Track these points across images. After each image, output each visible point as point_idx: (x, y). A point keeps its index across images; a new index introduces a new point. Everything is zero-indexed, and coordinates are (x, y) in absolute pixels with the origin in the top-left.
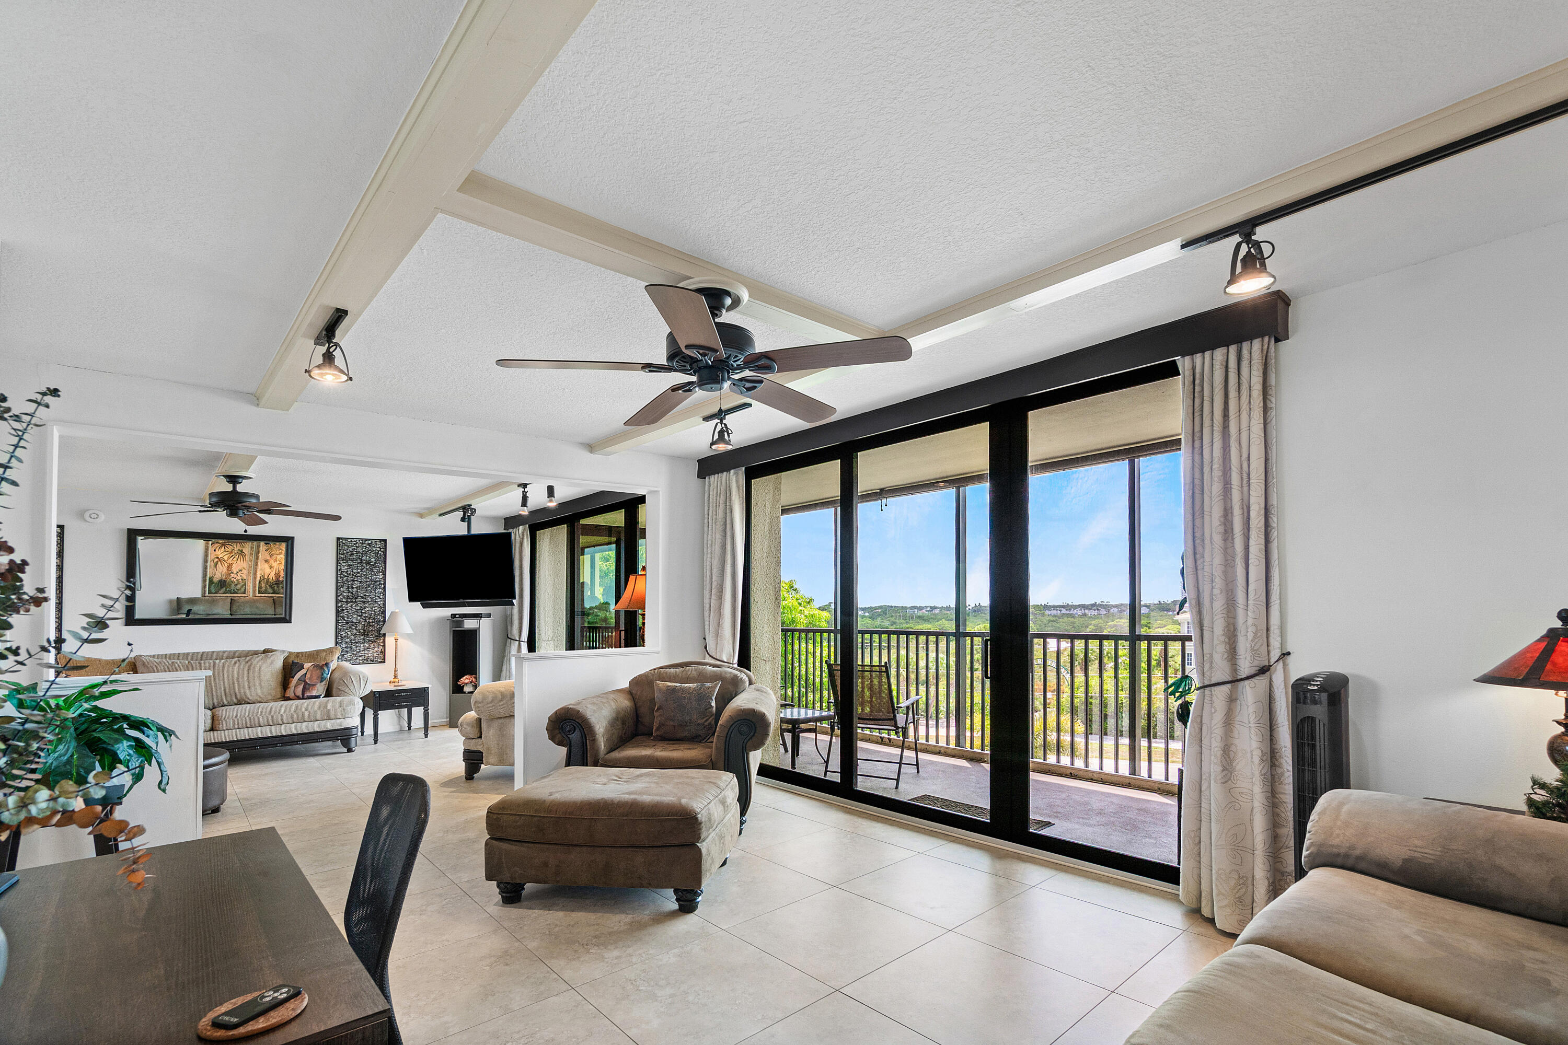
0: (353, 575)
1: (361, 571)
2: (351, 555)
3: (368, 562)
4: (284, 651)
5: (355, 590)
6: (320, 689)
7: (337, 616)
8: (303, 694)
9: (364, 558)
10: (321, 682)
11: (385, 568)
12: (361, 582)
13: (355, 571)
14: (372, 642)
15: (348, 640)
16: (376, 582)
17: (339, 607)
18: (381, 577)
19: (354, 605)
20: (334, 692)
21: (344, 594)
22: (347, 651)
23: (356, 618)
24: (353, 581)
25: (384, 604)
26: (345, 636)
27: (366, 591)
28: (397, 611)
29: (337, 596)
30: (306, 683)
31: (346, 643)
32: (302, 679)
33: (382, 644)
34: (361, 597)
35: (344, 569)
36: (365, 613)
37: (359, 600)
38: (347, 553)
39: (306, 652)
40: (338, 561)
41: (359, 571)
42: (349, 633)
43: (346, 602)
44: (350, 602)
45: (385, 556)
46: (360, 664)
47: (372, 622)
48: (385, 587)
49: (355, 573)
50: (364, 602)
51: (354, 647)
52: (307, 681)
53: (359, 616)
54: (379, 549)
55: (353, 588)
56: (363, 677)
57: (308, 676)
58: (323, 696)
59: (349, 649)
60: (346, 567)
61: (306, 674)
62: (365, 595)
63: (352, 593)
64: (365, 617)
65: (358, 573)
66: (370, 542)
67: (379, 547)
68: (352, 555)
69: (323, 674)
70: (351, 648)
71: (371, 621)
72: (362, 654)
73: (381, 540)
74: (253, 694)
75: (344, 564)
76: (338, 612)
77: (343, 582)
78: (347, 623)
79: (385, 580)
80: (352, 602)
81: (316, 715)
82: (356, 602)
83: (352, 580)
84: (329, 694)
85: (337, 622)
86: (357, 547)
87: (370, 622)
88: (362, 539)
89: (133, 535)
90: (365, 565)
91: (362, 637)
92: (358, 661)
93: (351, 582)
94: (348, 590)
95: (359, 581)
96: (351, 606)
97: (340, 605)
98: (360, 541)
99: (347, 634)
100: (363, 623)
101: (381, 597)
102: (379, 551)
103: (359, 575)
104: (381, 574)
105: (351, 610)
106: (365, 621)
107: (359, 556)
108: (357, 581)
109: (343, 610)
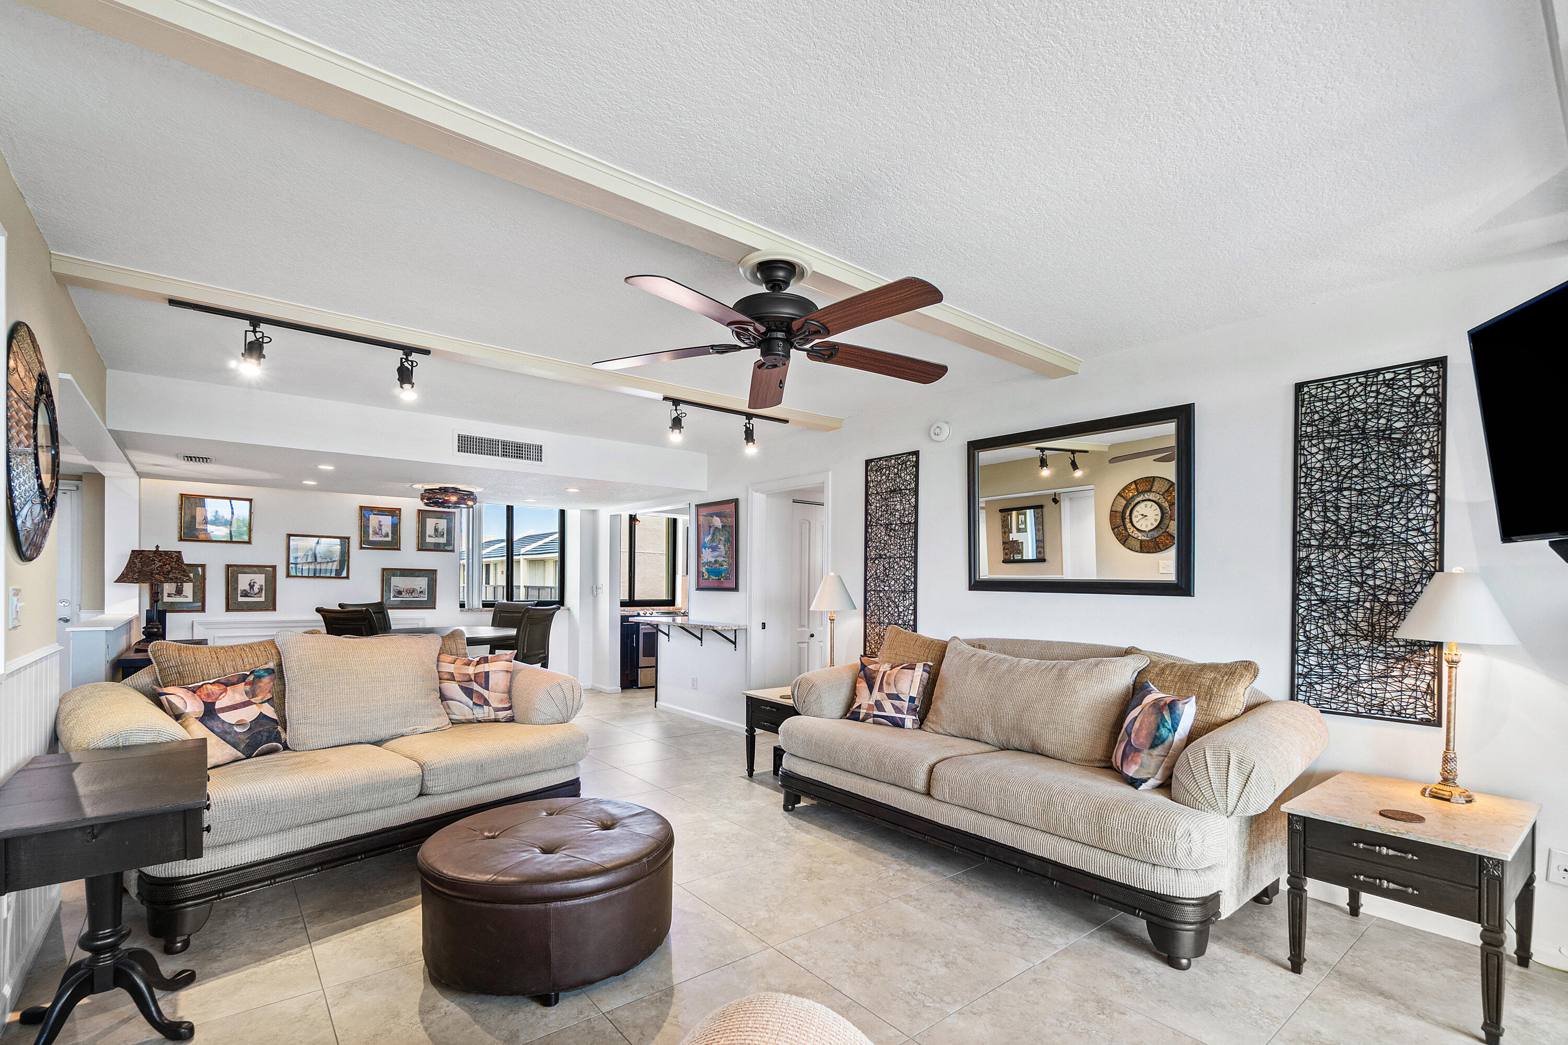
0: (1338, 474)
1: (1364, 461)
2: (1332, 424)
3: (1384, 434)
4: (1152, 654)
5: (1344, 514)
7: (1297, 582)
8: (1122, 765)
9: (1372, 424)
10: (1153, 746)
11: (1443, 442)
12: (1361, 492)
13: (1343, 463)
14: (1398, 660)
15: (1324, 647)
16: (1408, 487)
17: (1302, 559)
18: (1426, 471)
19: (1341, 556)
20: (1173, 782)
21: (1314, 527)
22: (1321, 677)
23: (1345, 590)
24: (1340, 489)
26: (1317, 637)
27: (1378, 514)
29: (1296, 533)
31: (1320, 653)
32: (1129, 730)
33: (1429, 669)
34: (1364, 531)
35: (1315, 462)
36: (1374, 577)
37: (1354, 540)
38: (1322, 418)
40: (1297, 442)
41: (1356, 461)
42: (1326, 628)
43: (1319, 547)
44: (1328, 547)
45: (1441, 405)
46: (1357, 715)
47: (1398, 603)
48: (1440, 500)
49: (1342, 468)
51: (1341, 668)
52: (1133, 736)
53: (1357, 584)
54: (1419, 391)
55: (1338, 508)
56: (1240, 762)
58: (1152, 782)
59: (1327, 671)
60: (1321, 456)
62: (1375, 527)
63: (1335, 522)
64: (1375, 587)
65: (1355, 466)
66: (1389, 376)
68: (1336, 421)
69: (1158, 728)
70: (1332, 668)
71: (1392, 599)
72: (1365, 688)
73: (1425, 364)
75: (1316, 449)
76: (1297, 574)
77: (1310, 494)
78: (1324, 601)
79: (1442, 478)
80: (1336, 546)
82: (1347, 547)
83: (1335, 489)
84: (1162, 783)
85: (1295, 597)
86: (1352, 398)
87: (1388, 604)
88: (1366, 374)
89: (972, 447)
90: (1373, 443)
91: (1364, 643)
92: (1352, 707)
93: (1334, 494)
94: (1325, 516)
95: (1355, 490)
96: (1335, 556)
97: (1303, 554)
98: (1362, 380)
99: (1324, 632)
100: (1367, 605)
101: (1428, 530)
102: (1419, 397)
103: (1355, 472)
104: (1426, 461)
105: (1333, 567)
106: (1376, 598)
107: (1358, 420)
108: (1349, 489)
109: (1311, 568)
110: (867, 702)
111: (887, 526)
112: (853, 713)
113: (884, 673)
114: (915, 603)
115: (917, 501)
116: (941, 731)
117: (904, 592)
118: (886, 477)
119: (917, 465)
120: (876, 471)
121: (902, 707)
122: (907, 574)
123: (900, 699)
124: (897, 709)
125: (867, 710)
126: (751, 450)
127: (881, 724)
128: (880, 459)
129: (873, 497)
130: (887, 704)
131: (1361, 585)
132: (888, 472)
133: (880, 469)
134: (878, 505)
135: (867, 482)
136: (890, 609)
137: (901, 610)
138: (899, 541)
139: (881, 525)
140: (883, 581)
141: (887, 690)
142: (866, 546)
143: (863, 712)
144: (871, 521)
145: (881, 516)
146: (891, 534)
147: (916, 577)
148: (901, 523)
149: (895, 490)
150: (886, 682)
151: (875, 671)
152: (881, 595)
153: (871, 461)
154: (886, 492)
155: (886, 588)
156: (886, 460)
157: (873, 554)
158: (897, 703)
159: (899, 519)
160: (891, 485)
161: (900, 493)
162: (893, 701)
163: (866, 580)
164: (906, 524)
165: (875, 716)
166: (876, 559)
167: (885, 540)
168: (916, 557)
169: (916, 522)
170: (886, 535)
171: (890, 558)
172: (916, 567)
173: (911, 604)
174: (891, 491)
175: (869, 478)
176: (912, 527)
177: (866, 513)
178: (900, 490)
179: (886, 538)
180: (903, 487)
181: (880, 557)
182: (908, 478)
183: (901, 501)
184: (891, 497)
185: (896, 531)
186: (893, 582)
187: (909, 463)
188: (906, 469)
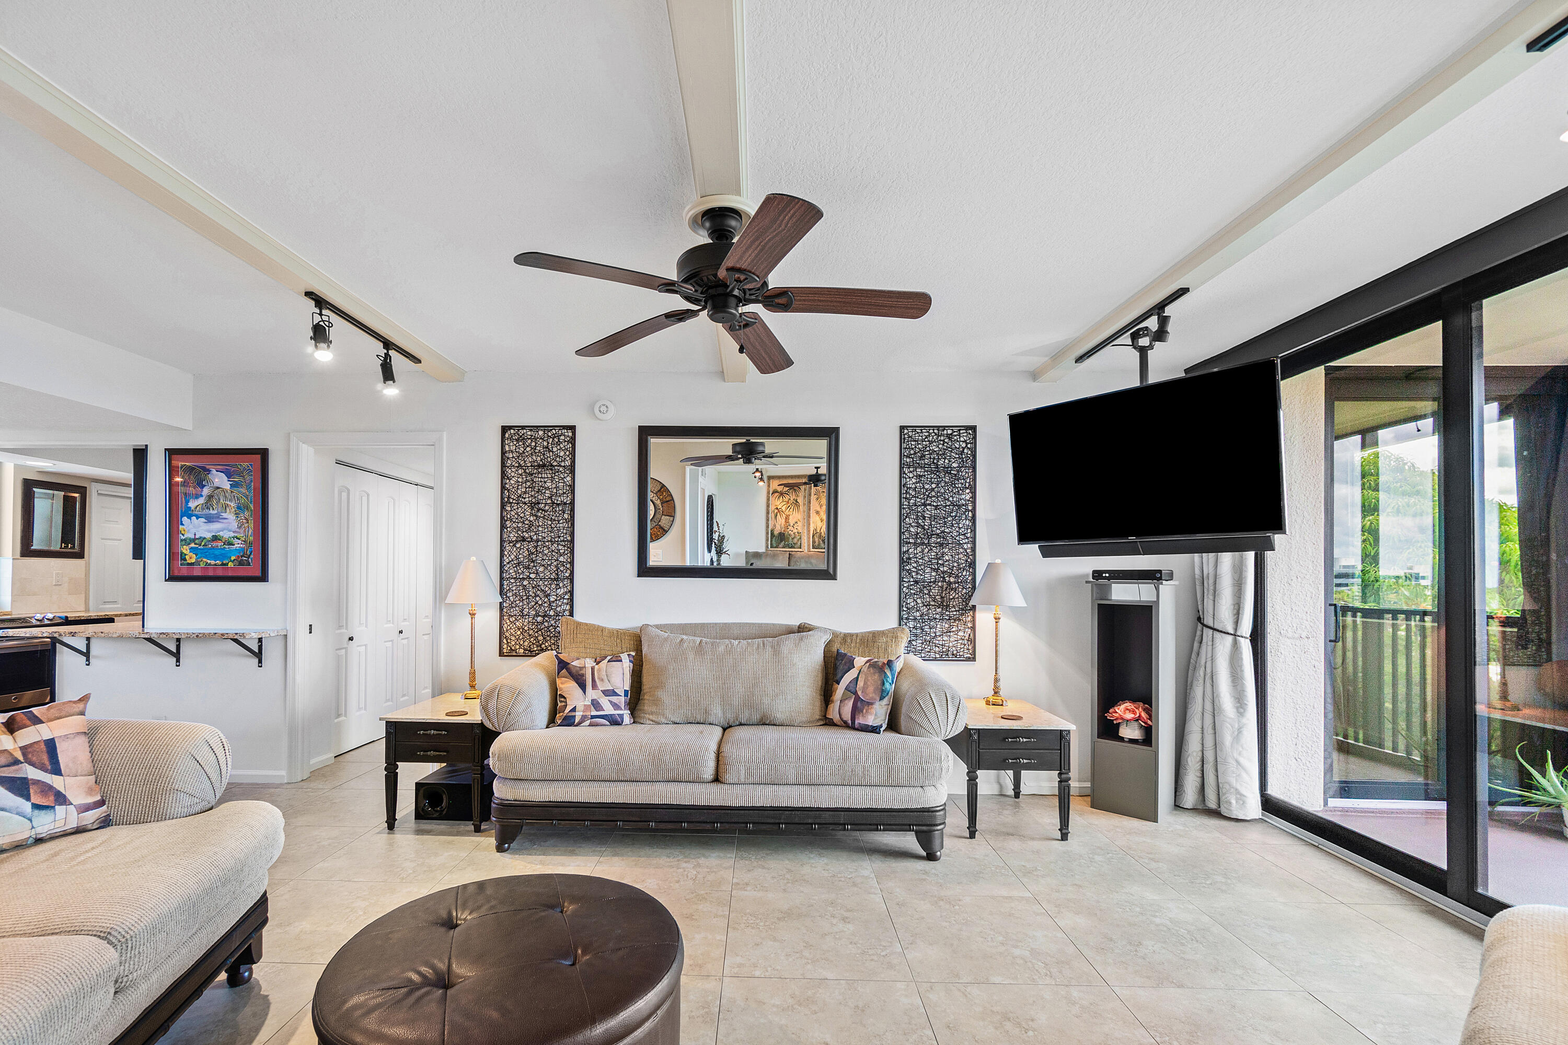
0: (924, 494)
1: (937, 487)
3: (947, 469)
4: (825, 630)
5: (927, 522)
7: (901, 569)
8: (853, 718)
9: (941, 462)
11: (975, 480)
12: (936, 508)
13: (927, 487)
14: (955, 620)
15: (919, 614)
16: (959, 506)
17: (904, 552)
18: (967, 498)
19: (926, 551)
20: (903, 722)
21: (912, 529)
22: (917, 636)
23: (929, 575)
24: (925, 505)
25: (974, 549)
26: (914, 607)
27: (945, 523)
28: (998, 561)
29: (901, 533)
30: (857, 699)
31: (916, 619)
32: (851, 689)
33: (970, 625)
34: (938, 535)
35: (912, 484)
36: (943, 564)
37: (933, 540)
38: (915, 453)
39: (857, 635)
40: (901, 468)
41: (934, 486)
42: (919, 601)
43: (915, 544)
44: (919, 544)
45: (974, 456)
46: (936, 659)
47: (955, 583)
48: (974, 516)
49: (927, 490)
50: (941, 545)
51: (927, 628)
52: (860, 693)
53: (934, 570)
54: (964, 445)
55: (924, 518)
56: (953, 698)
57: (861, 683)
58: (884, 726)
59: (920, 632)
60: (914, 481)
61: (857, 678)
62: (943, 531)
63: (923, 527)
64: (943, 572)
65: (933, 490)
66: (949, 432)
67: (965, 441)
68: (922, 457)
69: (883, 684)
70: (923, 629)
71: (952, 580)
72: (939, 641)
73: (966, 429)
74: (781, 711)
75: (911, 475)
76: (902, 561)
77: (909, 507)
78: (916, 582)
79: (974, 503)
80: (923, 544)
81: (874, 775)
82: (929, 544)
83: (923, 504)
84: (893, 725)
85: (901, 580)
86: (931, 442)
88: (937, 428)
89: (646, 433)
90: (942, 475)
91: (938, 610)
92: (933, 655)
93: (923, 507)
94: (917, 523)
95: (933, 506)
96: (923, 551)
97: (905, 549)
98: (936, 431)
99: (917, 603)
100: (940, 584)
101: (969, 535)
102: (964, 449)
103: (933, 494)
104: (968, 491)
105: (922, 558)
106: (944, 581)
107: (934, 458)
108: (930, 505)
109: (910, 559)
110: (582, 703)
111: (533, 505)
112: (566, 718)
113: (593, 669)
114: (571, 593)
115: (573, 481)
116: (663, 720)
117: (556, 579)
118: (532, 448)
119: (573, 441)
120: (517, 440)
121: (620, 702)
122: (561, 559)
123: (617, 695)
124: (616, 706)
125: (583, 712)
126: (391, 391)
127: (597, 725)
128: (523, 427)
129: (514, 470)
130: (605, 702)
131: (936, 570)
132: (533, 444)
133: (522, 439)
134: (520, 480)
135: (503, 453)
136: (538, 599)
137: (552, 599)
138: (550, 523)
139: (525, 503)
140: (528, 568)
141: (602, 686)
142: (503, 527)
143: (578, 715)
144: (509, 497)
145: (525, 493)
146: (539, 514)
147: (572, 563)
148: (553, 503)
149: (544, 466)
150: (599, 678)
151: (581, 668)
152: (525, 583)
153: (510, 428)
154: (531, 466)
155: (532, 576)
156: (531, 430)
157: (513, 537)
158: (614, 699)
159: (550, 498)
160: (539, 459)
161: (552, 470)
162: (610, 698)
163: (502, 566)
164: (558, 505)
165: (593, 717)
166: (517, 541)
167: (530, 521)
168: (572, 541)
169: (572, 503)
170: (532, 515)
171: (538, 541)
172: (572, 552)
173: (566, 593)
174: (539, 466)
175: (507, 448)
176: (567, 508)
177: (503, 488)
178: (552, 465)
179: (532, 519)
180: (555, 464)
181: (524, 539)
182: (562, 454)
183: (552, 479)
184: (539, 473)
185: (546, 511)
186: (541, 569)
187: (562, 437)
188: (559, 443)
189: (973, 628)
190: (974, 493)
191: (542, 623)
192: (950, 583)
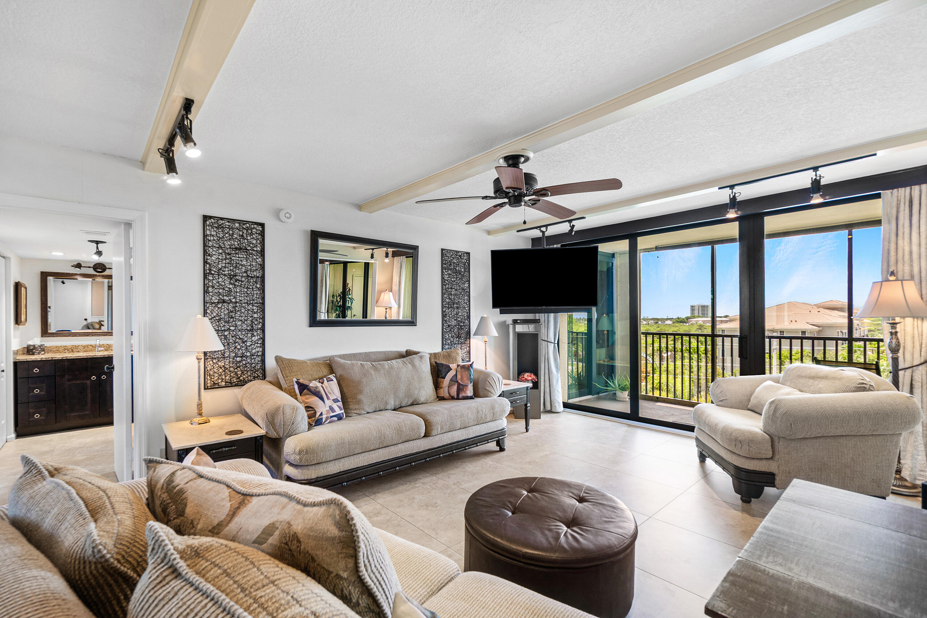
0: (451, 283)
5: (453, 297)
6: (470, 392)
7: (443, 320)
8: (458, 394)
9: (457, 268)
13: (452, 279)
14: (463, 344)
15: (449, 341)
20: (480, 392)
21: (447, 300)
23: (454, 323)
24: (452, 288)
25: (469, 310)
27: (459, 297)
28: (485, 316)
29: (443, 302)
30: (459, 385)
31: (448, 344)
32: (454, 380)
33: (468, 345)
34: (456, 303)
36: (458, 317)
37: (455, 306)
40: (442, 270)
42: (449, 335)
45: (469, 265)
49: (452, 281)
50: (458, 308)
52: (460, 381)
53: (455, 320)
55: (451, 295)
57: (459, 377)
58: (473, 396)
61: (456, 375)
67: (465, 260)
71: (462, 324)
77: (446, 289)
78: (449, 326)
80: (451, 307)
84: (476, 394)
85: (443, 325)
86: (454, 258)
89: (316, 235)
91: (457, 339)
94: (449, 297)
96: (451, 311)
97: (444, 310)
98: (455, 253)
101: (468, 303)
102: (465, 263)
103: (455, 283)
104: (467, 283)
105: (451, 314)
106: (459, 325)
107: (455, 266)
108: (454, 288)
109: (446, 315)
110: (324, 409)
111: (231, 277)
112: (318, 420)
113: (322, 387)
114: (263, 339)
115: (263, 260)
116: (363, 412)
117: (252, 330)
118: (230, 235)
119: (262, 234)
120: (217, 228)
121: (340, 405)
122: (255, 316)
123: (338, 401)
124: (339, 408)
127: (336, 421)
128: (222, 219)
129: (214, 249)
130: (334, 406)
132: (231, 232)
133: (219, 227)
134: (220, 257)
135: (205, 236)
136: (237, 344)
137: (248, 345)
138: (246, 290)
139: (225, 275)
140: (228, 322)
141: (330, 397)
142: (206, 292)
143: (324, 417)
144: (210, 270)
145: (225, 267)
146: (237, 284)
147: (263, 318)
148: (248, 276)
149: (240, 249)
150: (327, 393)
151: (315, 388)
152: (226, 333)
153: (211, 217)
154: (230, 248)
155: (232, 328)
156: (228, 222)
157: (215, 299)
158: (337, 404)
159: (246, 272)
160: (236, 243)
161: (246, 252)
164: (252, 277)
165: (331, 417)
166: (218, 303)
167: (229, 288)
168: (263, 303)
169: (263, 277)
170: (231, 283)
171: (236, 303)
172: (263, 311)
173: (258, 340)
174: (236, 249)
175: (208, 232)
176: (259, 280)
177: (205, 262)
178: (246, 249)
179: (231, 286)
180: (249, 248)
181: (224, 301)
182: (254, 242)
183: (247, 259)
184: (236, 253)
185: (242, 281)
186: (239, 323)
187: (254, 230)
188: (251, 234)
189: (470, 347)
190: (469, 284)
191: (240, 362)
192: (461, 326)
